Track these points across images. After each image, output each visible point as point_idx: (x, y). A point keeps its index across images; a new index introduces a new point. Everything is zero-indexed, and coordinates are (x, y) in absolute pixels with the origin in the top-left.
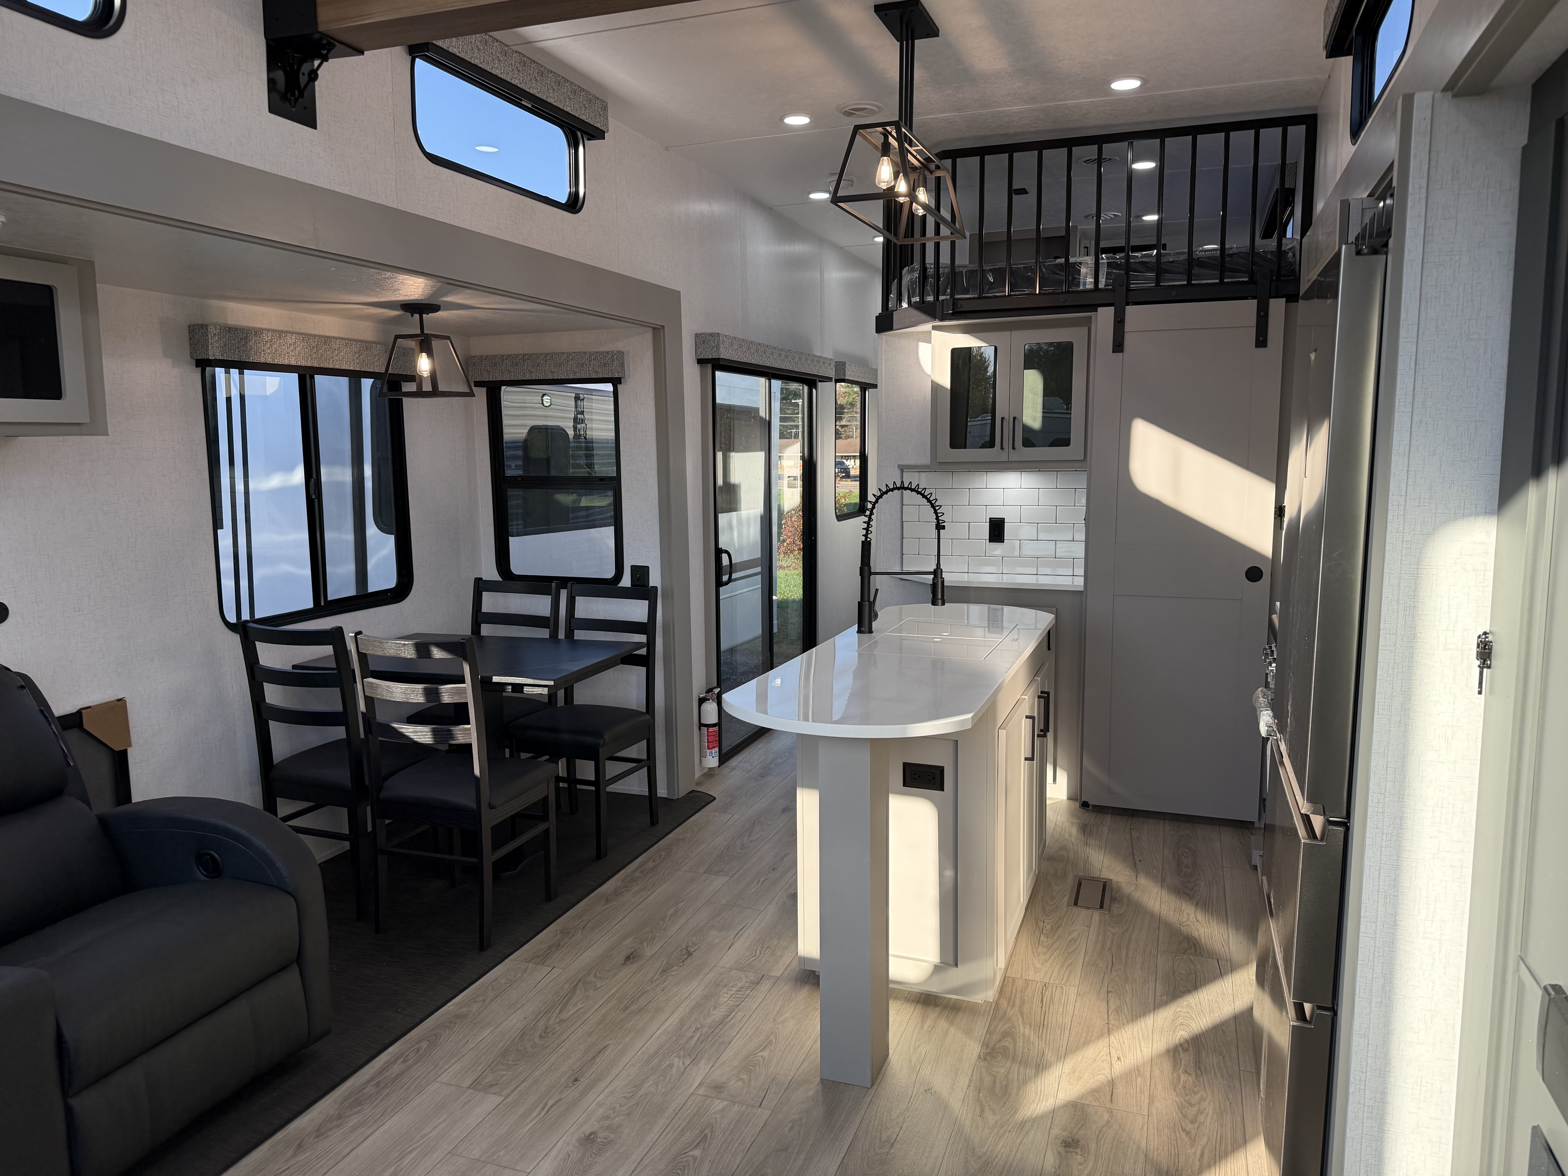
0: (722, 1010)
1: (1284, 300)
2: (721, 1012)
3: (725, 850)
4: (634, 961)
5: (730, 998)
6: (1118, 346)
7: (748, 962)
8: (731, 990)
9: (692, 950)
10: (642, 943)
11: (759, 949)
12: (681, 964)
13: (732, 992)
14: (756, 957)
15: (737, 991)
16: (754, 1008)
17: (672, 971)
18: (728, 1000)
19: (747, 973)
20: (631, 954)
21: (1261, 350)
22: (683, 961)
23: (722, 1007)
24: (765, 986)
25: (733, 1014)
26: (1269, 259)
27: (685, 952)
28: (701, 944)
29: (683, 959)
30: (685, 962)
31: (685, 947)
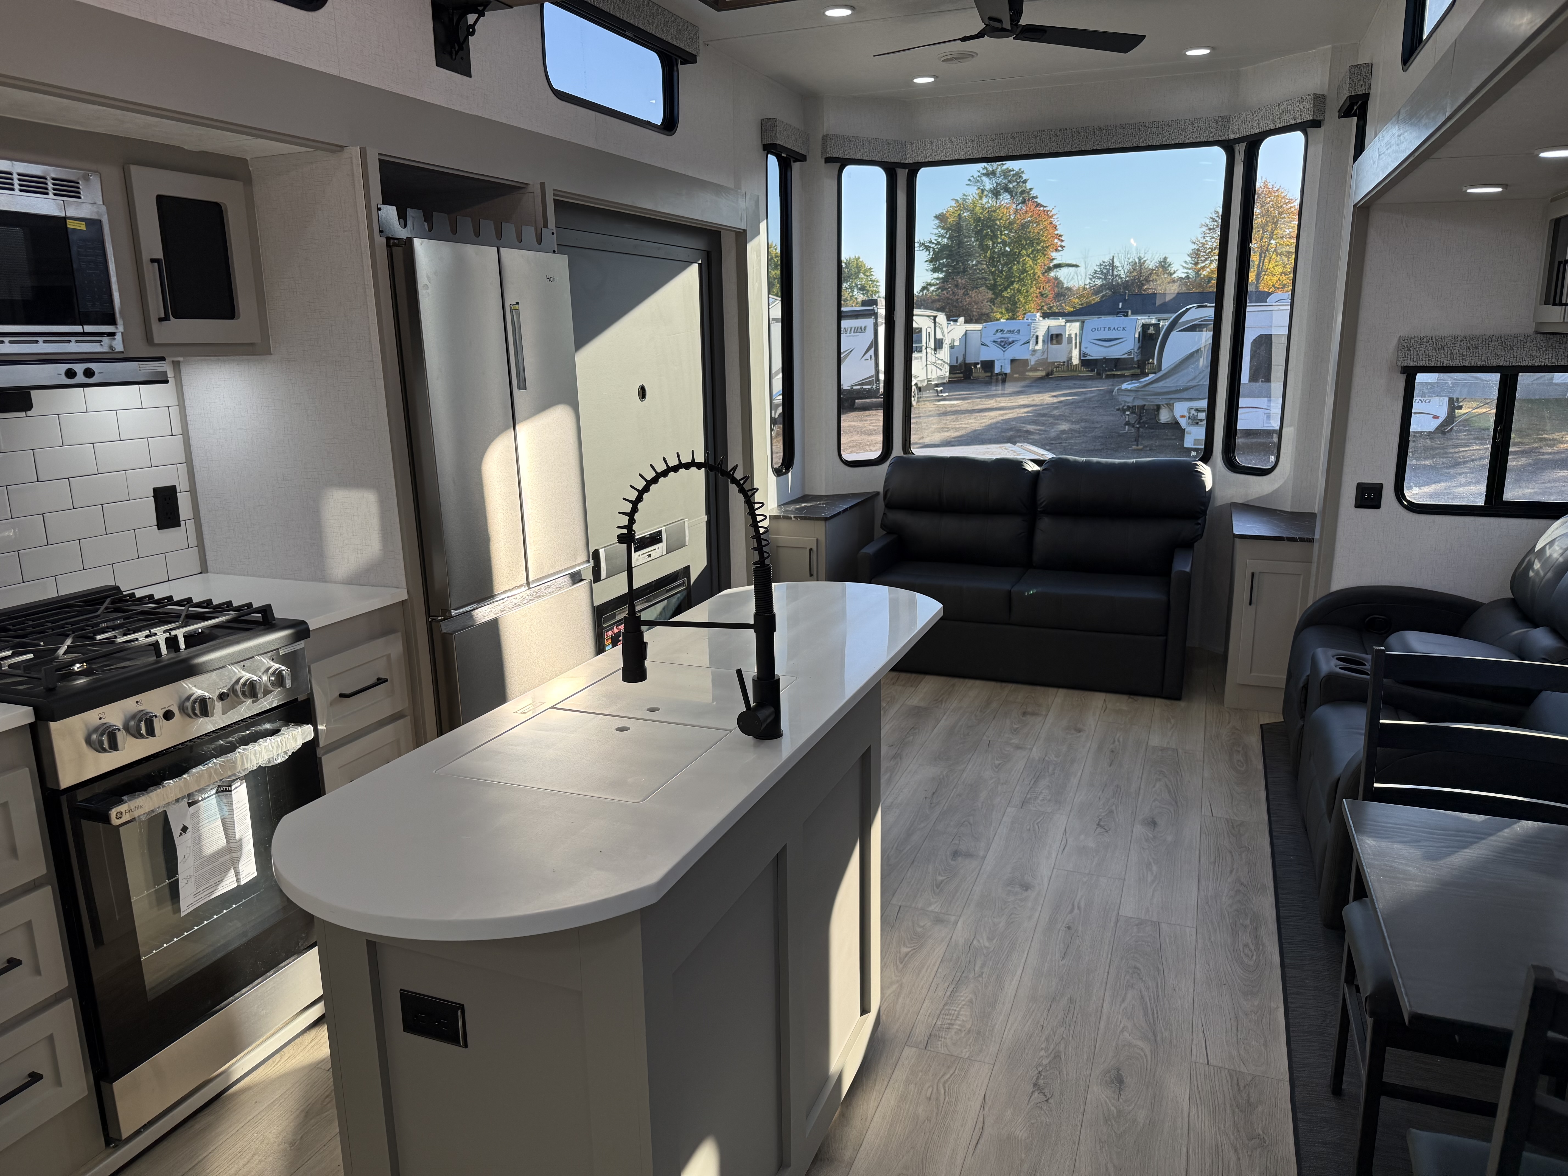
0: (962, 998)
2: (961, 996)
4: (1109, 1076)
5: (958, 1014)
7: (952, 1071)
8: (960, 1025)
9: (1036, 1094)
11: (942, 1097)
12: (1040, 1069)
13: (958, 1022)
14: (943, 1080)
15: (953, 1025)
16: (927, 1001)
17: (1047, 1057)
18: (959, 1011)
19: (948, 1053)
22: (1039, 1073)
23: (963, 1003)
24: (921, 1031)
25: (948, 993)
27: (1046, 1091)
28: (1029, 1106)
29: (1042, 1077)
30: (1037, 1072)
31: (1049, 1101)
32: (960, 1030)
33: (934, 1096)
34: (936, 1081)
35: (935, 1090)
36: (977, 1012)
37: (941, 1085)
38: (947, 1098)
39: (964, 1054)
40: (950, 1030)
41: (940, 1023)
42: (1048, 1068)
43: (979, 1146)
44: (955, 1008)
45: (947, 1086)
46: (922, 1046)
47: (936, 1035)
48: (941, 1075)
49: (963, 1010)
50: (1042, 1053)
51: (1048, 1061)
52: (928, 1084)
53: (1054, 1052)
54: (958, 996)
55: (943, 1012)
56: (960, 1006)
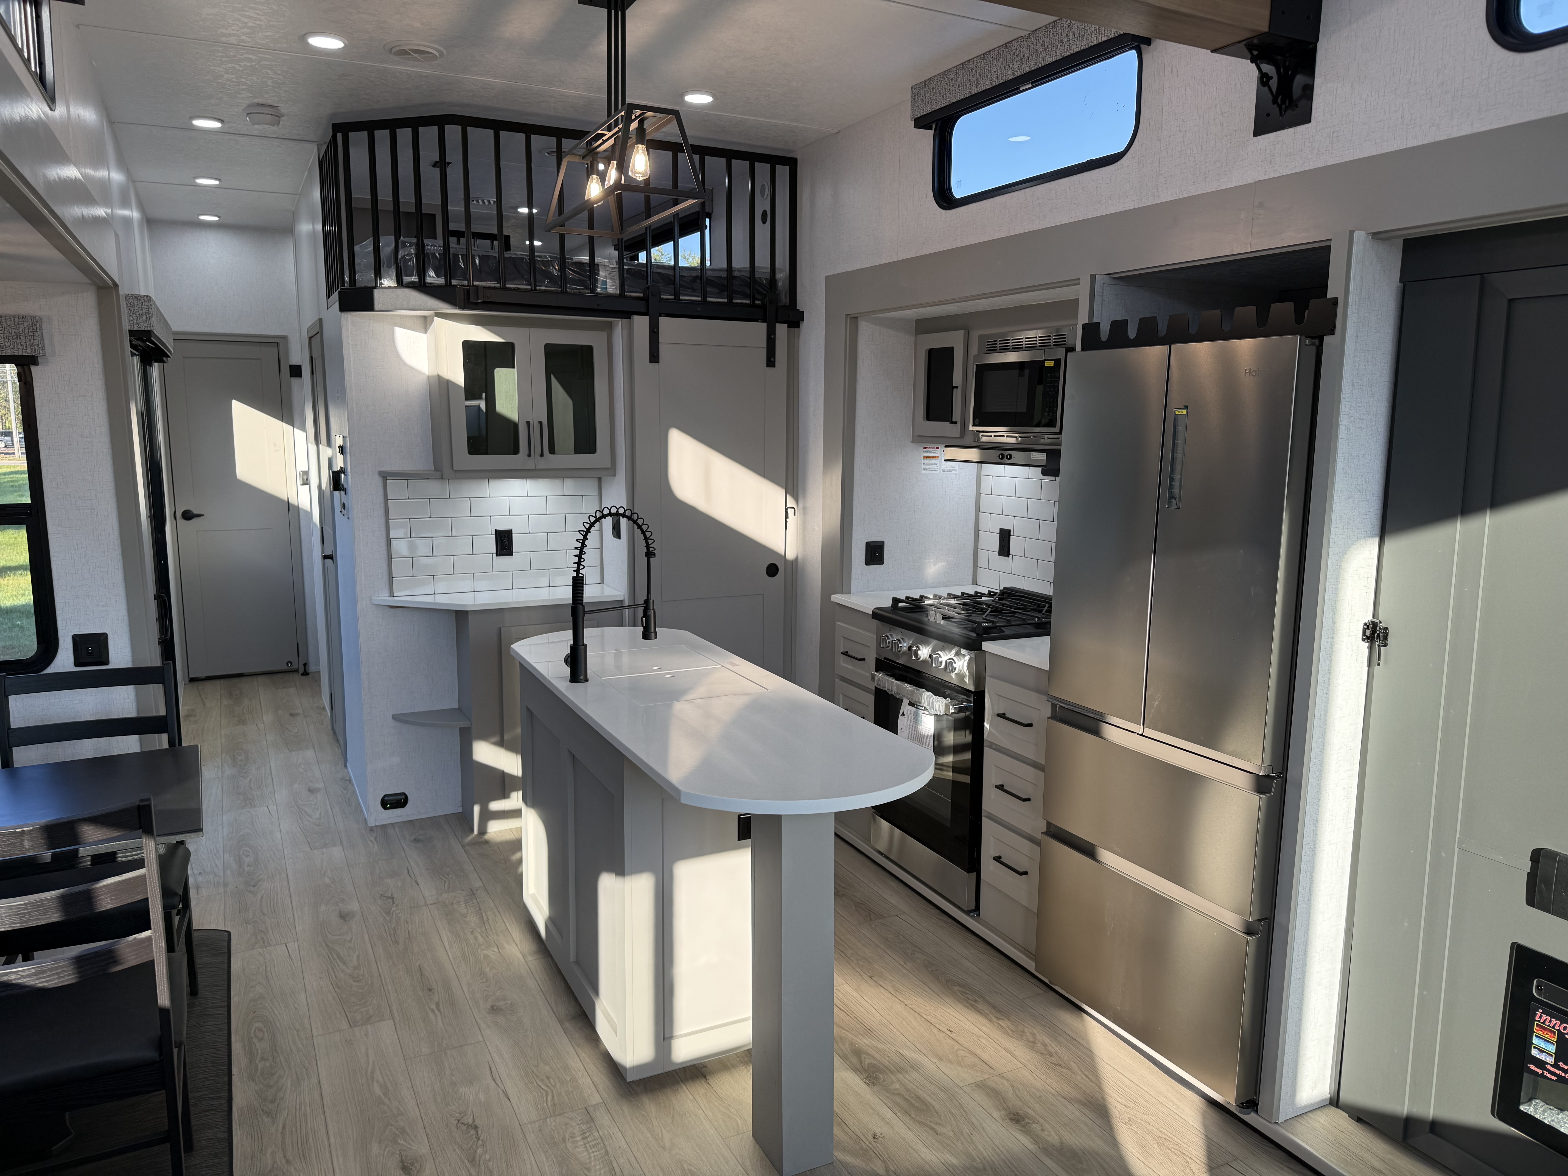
0: (598, 1167)
1: (786, 325)
2: (600, 1169)
3: (337, 990)
4: (418, 1168)
5: (587, 1151)
6: (654, 357)
7: (549, 1104)
8: (577, 1142)
9: (471, 1121)
10: (396, 1142)
11: (540, 1083)
12: (480, 1142)
13: (581, 1143)
14: (550, 1094)
15: (584, 1138)
16: (626, 1146)
17: (480, 1156)
18: (589, 1153)
19: (565, 1115)
20: (402, 1161)
21: (771, 369)
22: (479, 1139)
23: (593, 1164)
24: (603, 1119)
25: (615, 1165)
26: (764, 285)
27: (464, 1128)
28: (470, 1109)
29: (474, 1136)
30: (482, 1138)
31: (457, 1122)
32: (572, 1138)
33: (547, 1081)
34: (554, 1092)
35: (550, 1086)
36: (573, 1162)
37: (549, 1090)
38: (536, 1084)
39: (552, 1121)
40: (581, 1133)
41: (595, 1134)
42: (474, 1146)
43: (489, 1069)
44: (595, 1154)
45: (544, 1093)
46: (591, 1109)
47: (588, 1122)
48: (555, 1098)
49: (588, 1157)
50: (487, 1157)
51: (478, 1151)
52: (558, 1086)
53: (478, 1163)
54: (604, 1167)
55: (602, 1145)
56: (593, 1159)
